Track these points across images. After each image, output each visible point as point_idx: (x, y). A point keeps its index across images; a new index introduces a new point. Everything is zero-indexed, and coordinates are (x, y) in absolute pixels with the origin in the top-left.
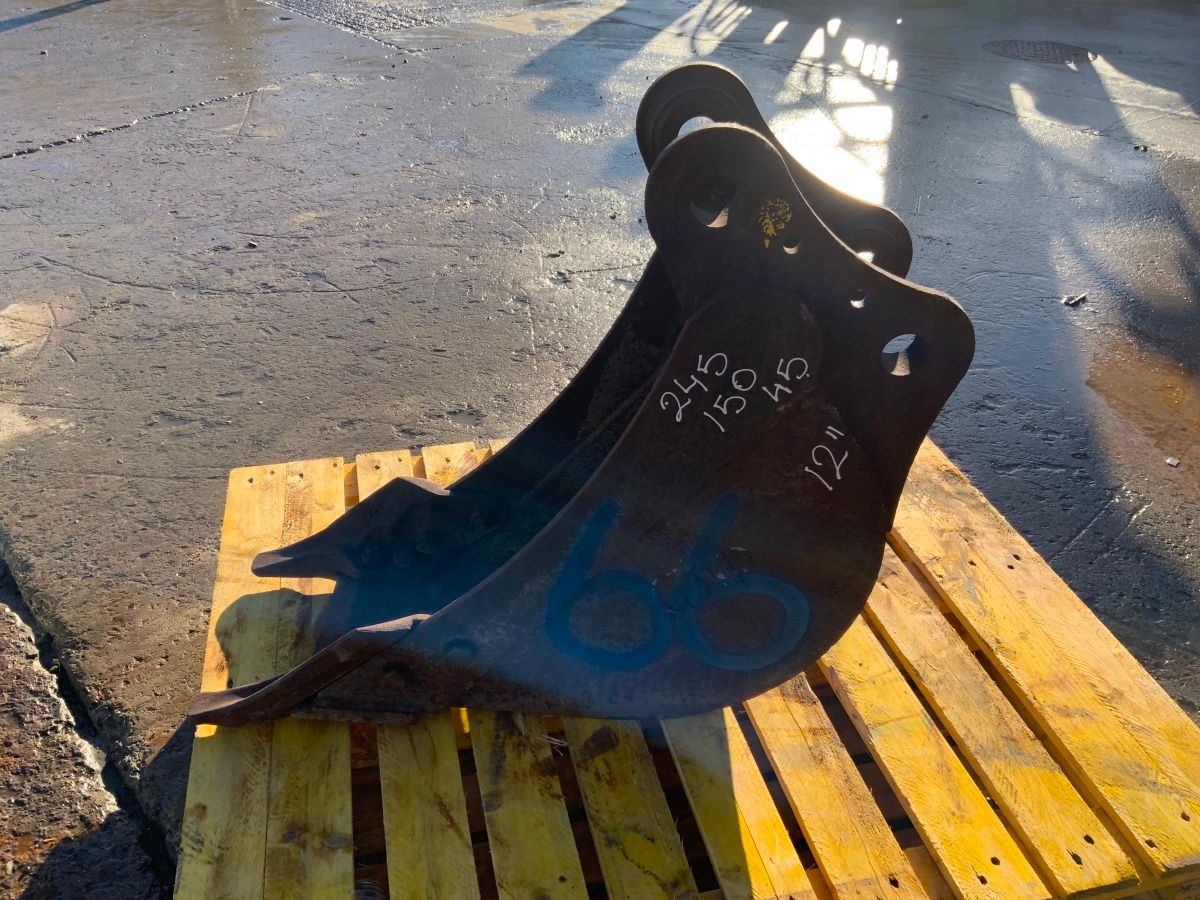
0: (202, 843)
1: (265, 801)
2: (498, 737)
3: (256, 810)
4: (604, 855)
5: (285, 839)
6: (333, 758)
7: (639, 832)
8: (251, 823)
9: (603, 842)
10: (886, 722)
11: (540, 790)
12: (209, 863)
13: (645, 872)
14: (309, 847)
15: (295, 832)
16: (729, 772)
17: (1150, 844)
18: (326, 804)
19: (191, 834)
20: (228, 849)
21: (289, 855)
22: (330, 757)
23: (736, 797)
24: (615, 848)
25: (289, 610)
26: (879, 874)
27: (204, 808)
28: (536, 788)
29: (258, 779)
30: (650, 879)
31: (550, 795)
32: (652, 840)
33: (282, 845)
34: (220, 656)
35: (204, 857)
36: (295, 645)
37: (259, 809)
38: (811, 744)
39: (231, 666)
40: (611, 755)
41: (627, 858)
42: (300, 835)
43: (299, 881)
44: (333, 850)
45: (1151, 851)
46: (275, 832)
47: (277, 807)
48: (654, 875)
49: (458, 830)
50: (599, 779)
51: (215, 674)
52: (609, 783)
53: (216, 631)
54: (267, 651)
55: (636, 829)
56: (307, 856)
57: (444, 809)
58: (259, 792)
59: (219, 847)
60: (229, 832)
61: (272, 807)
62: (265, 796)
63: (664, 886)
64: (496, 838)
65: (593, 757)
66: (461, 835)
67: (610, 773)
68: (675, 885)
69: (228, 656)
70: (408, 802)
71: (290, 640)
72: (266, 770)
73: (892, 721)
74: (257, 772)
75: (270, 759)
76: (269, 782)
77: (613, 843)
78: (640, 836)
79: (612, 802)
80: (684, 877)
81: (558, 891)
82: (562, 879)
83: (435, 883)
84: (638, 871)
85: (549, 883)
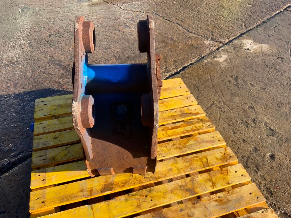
4: (64, 147)
7: (68, 153)
10: (93, 211)
13: (58, 154)
16: (81, 170)
23: (73, 171)
30: (56, 155)
32: (65, 155)
38: (87, 190)
41: (62, 151)
63: (54, 157)
73: (93, 212)
77: (66, 148)
78: (67, 153)
79: (77, 148)
80: (55, 160)
81: (57, 140)
82: (60, 141)
83: (63, 123)
84: (58, 153)
85: (59, 139)
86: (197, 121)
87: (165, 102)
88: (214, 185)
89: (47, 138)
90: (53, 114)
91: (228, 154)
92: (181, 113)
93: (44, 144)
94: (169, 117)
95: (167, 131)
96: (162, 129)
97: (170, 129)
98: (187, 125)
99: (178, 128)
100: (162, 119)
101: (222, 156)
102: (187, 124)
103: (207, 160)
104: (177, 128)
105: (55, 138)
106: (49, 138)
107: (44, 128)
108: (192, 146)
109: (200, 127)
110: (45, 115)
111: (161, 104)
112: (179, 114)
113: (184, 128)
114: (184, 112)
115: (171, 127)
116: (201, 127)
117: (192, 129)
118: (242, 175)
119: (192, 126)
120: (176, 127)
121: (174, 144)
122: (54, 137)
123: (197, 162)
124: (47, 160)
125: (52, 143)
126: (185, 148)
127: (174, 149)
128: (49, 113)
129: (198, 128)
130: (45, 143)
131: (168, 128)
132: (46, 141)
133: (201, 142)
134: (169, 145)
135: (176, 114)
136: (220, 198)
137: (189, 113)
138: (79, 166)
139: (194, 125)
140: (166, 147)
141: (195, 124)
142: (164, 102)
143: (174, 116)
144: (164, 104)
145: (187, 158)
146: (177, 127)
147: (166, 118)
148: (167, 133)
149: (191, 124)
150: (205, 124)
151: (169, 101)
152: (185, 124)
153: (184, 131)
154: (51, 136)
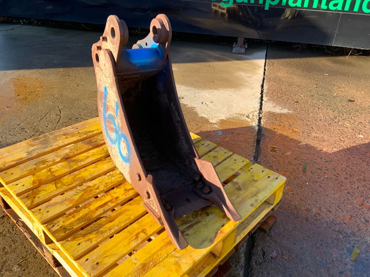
0: (256, 200)
5: (241, 189)
8: (245, 196)
12: (257, 196)
14: (239, 186)
15: (239, 189)
18: (229, 189)
19: (257, 203)
25: (190, 233)
27: (251, 205)
29: (237, 202)
34: (218, 235)
35: (257, 198)
36: (199, 222)
37: (241, 197)
43: (245, 183)
46: (242, 192)
47: (238, 195)
51: (224, 231)
53: (212, 244)
54: (207, 226)
56: (240, 185)
58: (238, 200)
60: (250, 198)
61: (238, 196)
62: (238, 198)
68: (197, 147)
69: (217, 233)
71: (199, 224)
76: (235, 200)
86: (73, 226)
87: (134, 238)
88: (50, 170)
91: (30, 199)
92: (101, 230)
93: (217, 151)
94: (117, 217)
95: (111, 199)
96: (119, 199)
97: (109, 202)
98: (87, 214)
99: (98, 207)
100: (125, 211)
101: (38, 194)
102: (88, 216)
103: (56, 186)
104: (100, 206)
105: (215, 157)
108: (75, 194)
109: (68, 218)
111: (138, 234)
112: (104, 227)
113: (90, 210)
114: (96, 233)
115: (108, 205)
116: (66, 219)
117: (79, 213)
118: (17, 185)
119: (80, 216)
120: (102, 207)
121: (98, 188)
123: (67, 181)
125: (212, 154)
126: (84, 188)
127: (96, 185)
129: (71, 217)
131: (112, 203)
132: (219, 153)
133: (65, 200)
134: (103, 185)
135: (108, 225)
136: (43, 164)
137: (88, 235)
139: (77, 218)
140: (106, 183)
141: (75, 221)
142: (136, 238)
143: (111, 221)
144: (133, 235)
145: (80, 181)
146: (100, 208)
147: (120, 214)
148: (111, 197)
149: (82, 218)
150: (60, 226)
151: (129, 243)
152: (90, 215)
153: (89, 206)
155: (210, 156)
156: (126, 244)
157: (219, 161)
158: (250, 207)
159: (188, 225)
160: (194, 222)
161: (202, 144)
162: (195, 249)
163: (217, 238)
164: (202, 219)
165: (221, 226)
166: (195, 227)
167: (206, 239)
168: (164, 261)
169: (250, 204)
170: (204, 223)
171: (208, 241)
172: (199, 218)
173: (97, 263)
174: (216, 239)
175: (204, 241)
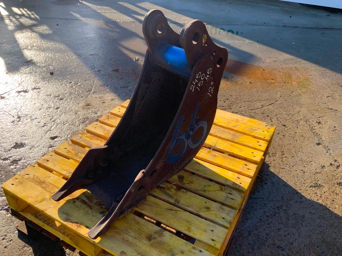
1: (135, 239)
2: (162, 191)
3: (135, 242)
4: (206, 194)
6: (136, 220)
8: (138, 245)
9: (203, 192)
11: (182, 193)
14: (157, 237)
15: (149, 238)
16: (206, 167)
17: (264, 137)
18: (148, 228)
20: (141, 253)
21: (155, 242)
22: (135, 220)
24: (206, 192)
25: (76, 203)
26: (243, 165)
27: (123, 252)
28: (181, 193)
29: (127, 237)
31: (185, 192)
32: (210, 186)
33: (151, 242)
34: (74, 224)
36: (91, 208)
37: (135, 241)
38: (211, 154)
39: (81, 224)
40: (185, 179)
41: (210, 191)
42: (152, 237)
43: (164, 244)
44: (162, 233)
45: (265, 138)
46: (146, 242)
47: (139, 237)
48: (217, 190)
49: (178, 211)
50: (189, 184)
51: (80, 228)
52: (191, 183)
53: (64, 221)
54: (85, 215)
55: (205, 186)
56: (159, 239)
57: (171, 210)
58: (130, 239)
59: (139, 254)
60: (136, 250)
61: (137, 238)
62: (133, 238)
63: (220, 191)
64: (187, 206)
65: (183, 181)
66: (180, 211)
67: (189, 181)
68: (222, 189)
69: (77, 223)
70: (163, 214)
71: (87, 209)
72: (125, 234)
74: (124, 236)
75: (122, 231)
76: (129, 235)
77: (205, 191)
78: (207, 187)
79: (196, 185)
80: (221, 187)
81: (208, 205)
82: (206, 203)
83: (188, 222)
84: (214, 192)
85: (205, 205)
86: (83, 141)
89: (216, 215)
90: (191, 245)
93: (223, 209)
105: (208, 208)
106: (214, 212)
107: (212, 231)
110: (201, 251)
114: (76, 153)
116: (89, 137)
118: (119, 109)
119: (92, 141)
122: (209, 211)
124: (228, 191)
125: (214, 205)
128: (193, 251)
130: (221, 210)
132: (218, 212)
133: (108, 131)
138: (205, 170)
141: (87, 141)
154: (211, 213)
155: (207, 204)
156: (65, 169)
157: (201, 214)
158: (119, 251)
159: (87, 201)
160: (90, 204)
161: (231, 193)
162: (58, 209)
163: (71, 223)
164: (95, 210)
165: (87, 226)
166: (84, 206)
167: (69, 216)
168: (47, 192)
169: (125, 251)
170: (90, 211)
171: (67, 217)
172: (96, 207)
173: (48, 161)
174: (69, 223)
175: (67, 214)
